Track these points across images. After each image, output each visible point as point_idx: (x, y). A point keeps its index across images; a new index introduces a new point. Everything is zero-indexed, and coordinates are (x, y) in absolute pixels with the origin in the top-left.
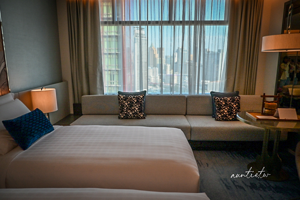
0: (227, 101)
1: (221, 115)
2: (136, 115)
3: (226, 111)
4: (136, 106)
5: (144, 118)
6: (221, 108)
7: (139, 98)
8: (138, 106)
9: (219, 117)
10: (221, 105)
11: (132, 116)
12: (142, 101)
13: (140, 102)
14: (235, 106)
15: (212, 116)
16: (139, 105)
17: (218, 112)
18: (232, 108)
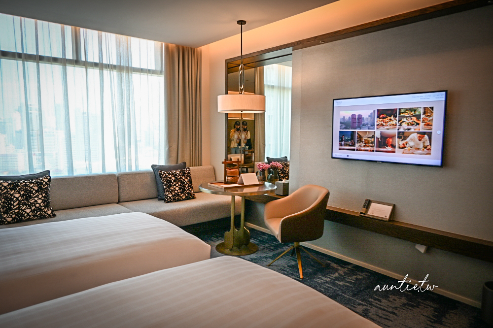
0: (176, 175)
1: (172, 194)
2: (39, 213)
3: (177, 189)
4: (37, 196)
5: (54, 216)
6: (171, 186)
7: (41, 184)
8: (42, 197)
9: (170, 198)
10: (171, 182)
11: (30, 216)
12: (47, 187)
13: (45, 189)
14: (186, 180)
15: (157, 199)
16: (44, 195)
17: (167, 191)
18: (184, 183)
